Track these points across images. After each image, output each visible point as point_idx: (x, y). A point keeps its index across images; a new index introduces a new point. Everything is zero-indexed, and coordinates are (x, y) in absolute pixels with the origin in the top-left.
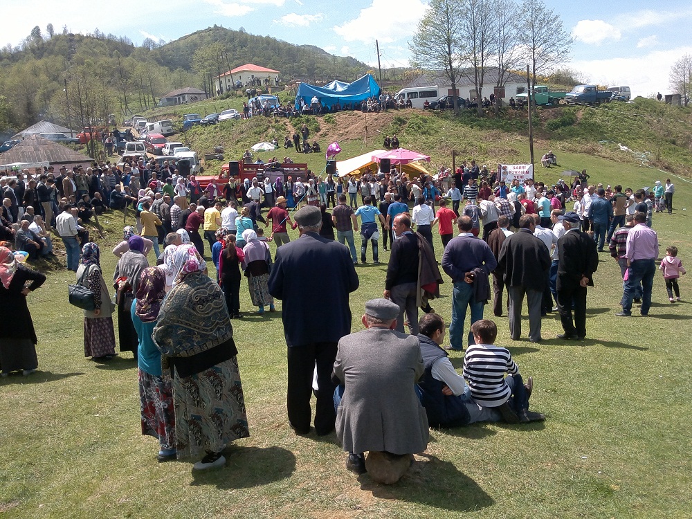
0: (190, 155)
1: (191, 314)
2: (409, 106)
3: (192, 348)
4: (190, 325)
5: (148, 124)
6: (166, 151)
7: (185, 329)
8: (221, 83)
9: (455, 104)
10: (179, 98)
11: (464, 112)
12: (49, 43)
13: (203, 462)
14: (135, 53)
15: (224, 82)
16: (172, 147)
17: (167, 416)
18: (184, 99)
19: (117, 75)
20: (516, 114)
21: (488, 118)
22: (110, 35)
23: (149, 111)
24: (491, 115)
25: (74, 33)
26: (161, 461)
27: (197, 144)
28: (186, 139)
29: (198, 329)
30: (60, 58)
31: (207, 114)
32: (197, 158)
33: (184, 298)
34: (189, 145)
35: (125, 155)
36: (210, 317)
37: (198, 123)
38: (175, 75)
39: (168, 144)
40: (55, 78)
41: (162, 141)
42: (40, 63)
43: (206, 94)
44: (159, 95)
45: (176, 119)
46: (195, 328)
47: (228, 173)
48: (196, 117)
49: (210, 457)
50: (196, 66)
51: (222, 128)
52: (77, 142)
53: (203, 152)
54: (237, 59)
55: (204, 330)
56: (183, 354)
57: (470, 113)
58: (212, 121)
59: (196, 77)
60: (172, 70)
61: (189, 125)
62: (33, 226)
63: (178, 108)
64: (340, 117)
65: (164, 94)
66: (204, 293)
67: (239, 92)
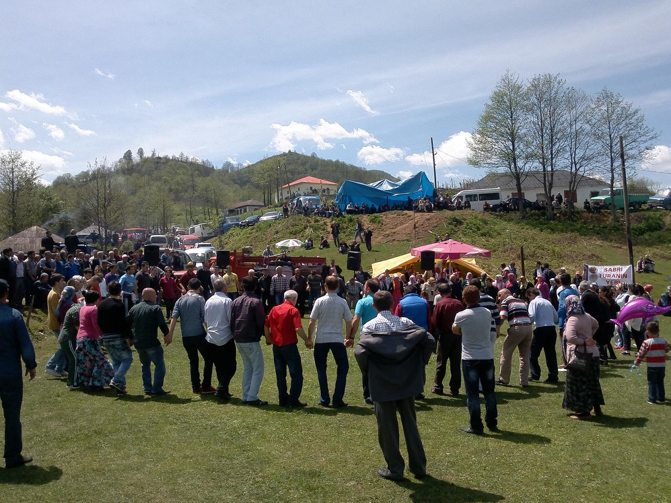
2: (467, 207)
9: (521, 207)
11: (532, 215)
12: (138, 165)
14: (216, 175)
15: (283, 194)
18: (245, 210)
19: (190, 190)
20: (592, 217)
21: (560, 222)
22: (193, 159)
24: (562, 218)
25: (161, 156)
28: (222, 241)
43: (265, 205)
57: (539, 216)
58: (251, 222)
61: (229, 228)
64: (388, 217)
65: (228, 207)
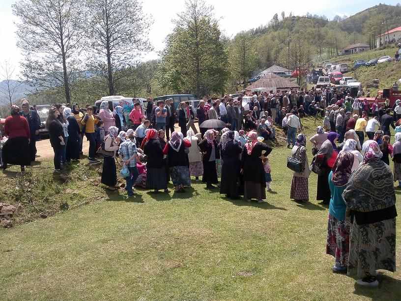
0: (357, 84)
1: (370, 185)
3: (368, 207)
4: (368, 192)
5: (333, 66)
6: (342, 82)
7: (365, 194)
8: (381, 39)
10: (353, 50)
12: (282, 22)
13: (363, 281)
14: (329, 25)
15: (383, 39)
16: (346, 80)
17: (343, 246)
18: (356, 50)
19: (317, 38)
22: (315, 15)
23: (333, 58)
25: (295, 16)
26: (334, 272)
27: (362, 77)
28: (355, 75)
29: (374, 195)
30: (287, 30)
31: (370, 59)
32: (361, 86)
33: (367, 174)
34: (357, 79)
35: (318, 84)
36: (382, 189)
37: (364, 65)
38: (351, 37)
39: (344, 78)
40: (283, 42)
41: (340, 76)
42: (276, 34)
43: (370, 47)
44: (340, 48)
45: (350, 63)
46: (371, 194)
47: (382, 96)
48: (363, 61)
49: (368, 278)
50: (365, 30)
51: (380, 68)
52: (291, 77)
53: (366, 82)
54: (393, 24)
55: (377, 197)
56: (361, 210)
58: (373, 63)
59: (364, 37)
60: (349, 33)
61: (358, 66)
62: (267, 122)
63: (351, 56)
65: (343, 48)
66: (381, 173)
67: (393, 45)
